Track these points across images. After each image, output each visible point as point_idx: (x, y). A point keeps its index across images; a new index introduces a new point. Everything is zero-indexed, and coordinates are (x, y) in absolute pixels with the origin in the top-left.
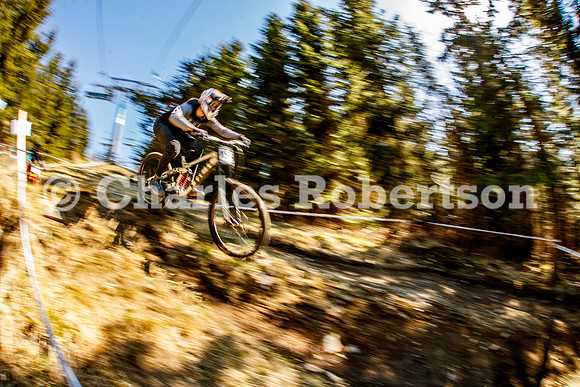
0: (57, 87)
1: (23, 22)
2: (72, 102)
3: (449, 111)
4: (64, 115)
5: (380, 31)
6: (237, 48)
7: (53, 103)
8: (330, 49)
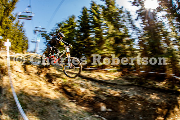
0: (18, 30)
2: (23, 35)
4: (21, 39)
5: (117, 12)
6: (73, 17)
7: (17, 35)
8: (102, 17)
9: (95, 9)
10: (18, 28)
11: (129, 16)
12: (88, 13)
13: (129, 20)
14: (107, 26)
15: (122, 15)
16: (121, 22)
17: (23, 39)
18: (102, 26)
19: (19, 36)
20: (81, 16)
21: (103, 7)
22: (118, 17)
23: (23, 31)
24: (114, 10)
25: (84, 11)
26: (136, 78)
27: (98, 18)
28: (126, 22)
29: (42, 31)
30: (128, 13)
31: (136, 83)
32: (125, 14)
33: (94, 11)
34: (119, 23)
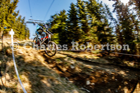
0: (21, 23)
1: (10, 9)
2: (25, 27)
3: (116, 24)
5: (98, 6)
6: (64, 11)
9: (81, 4)
10: (21, 21)
11: (108, 9)
12: (76, 7)
13: (108, 12)
14: (91, 17)
15: (102, 8)
16: (102, 14)
17: (26, 29)
18: (87, 18)
19: (21, 28)
20: (70, 10)
21: (87, 3)
22: (99, 10)
23: (25, 24)
25: (72, 6)
26: (114, 59)
27: (84, 11)
28: (105, 14)
30: (106, 6)
32: (104, 7)
33: (80, 6)
34: (100, 14)
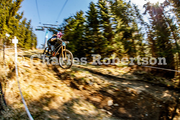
1: (12, 10)
4: (29, 36)
5: (125, 6)
6: (81, 13)
7: (25, 33)
8: (110, 12)
9: (103, 4)
11: (137, 11)
14: (116, 20)
15: (130, 9)
16: (129, 17)
17: (32, 36)
18: (111, 21)
20: (88, 11)
21: (111, 2)
22: (126, 11)
23: (31, 29)
24: (121, 4)
25: (92, 6)
27: (106, 12)
29: (50, 28)
30: (135, 7)
31: (144, 79)
32: (133, 8)
33: (101, 6)
